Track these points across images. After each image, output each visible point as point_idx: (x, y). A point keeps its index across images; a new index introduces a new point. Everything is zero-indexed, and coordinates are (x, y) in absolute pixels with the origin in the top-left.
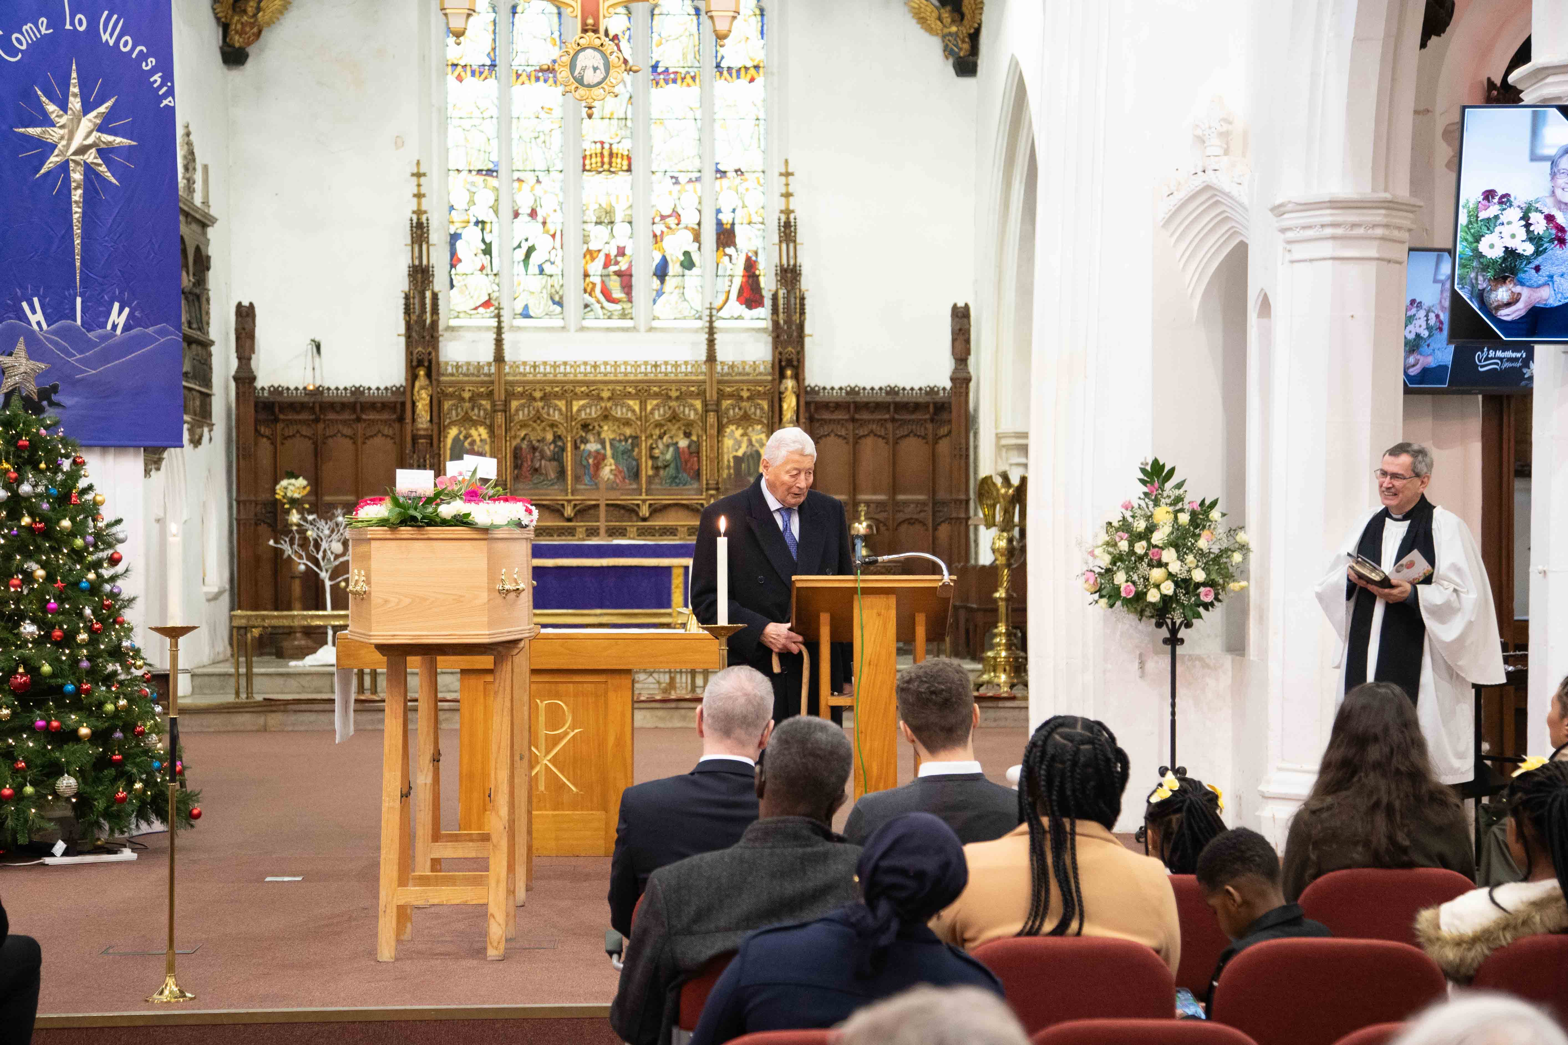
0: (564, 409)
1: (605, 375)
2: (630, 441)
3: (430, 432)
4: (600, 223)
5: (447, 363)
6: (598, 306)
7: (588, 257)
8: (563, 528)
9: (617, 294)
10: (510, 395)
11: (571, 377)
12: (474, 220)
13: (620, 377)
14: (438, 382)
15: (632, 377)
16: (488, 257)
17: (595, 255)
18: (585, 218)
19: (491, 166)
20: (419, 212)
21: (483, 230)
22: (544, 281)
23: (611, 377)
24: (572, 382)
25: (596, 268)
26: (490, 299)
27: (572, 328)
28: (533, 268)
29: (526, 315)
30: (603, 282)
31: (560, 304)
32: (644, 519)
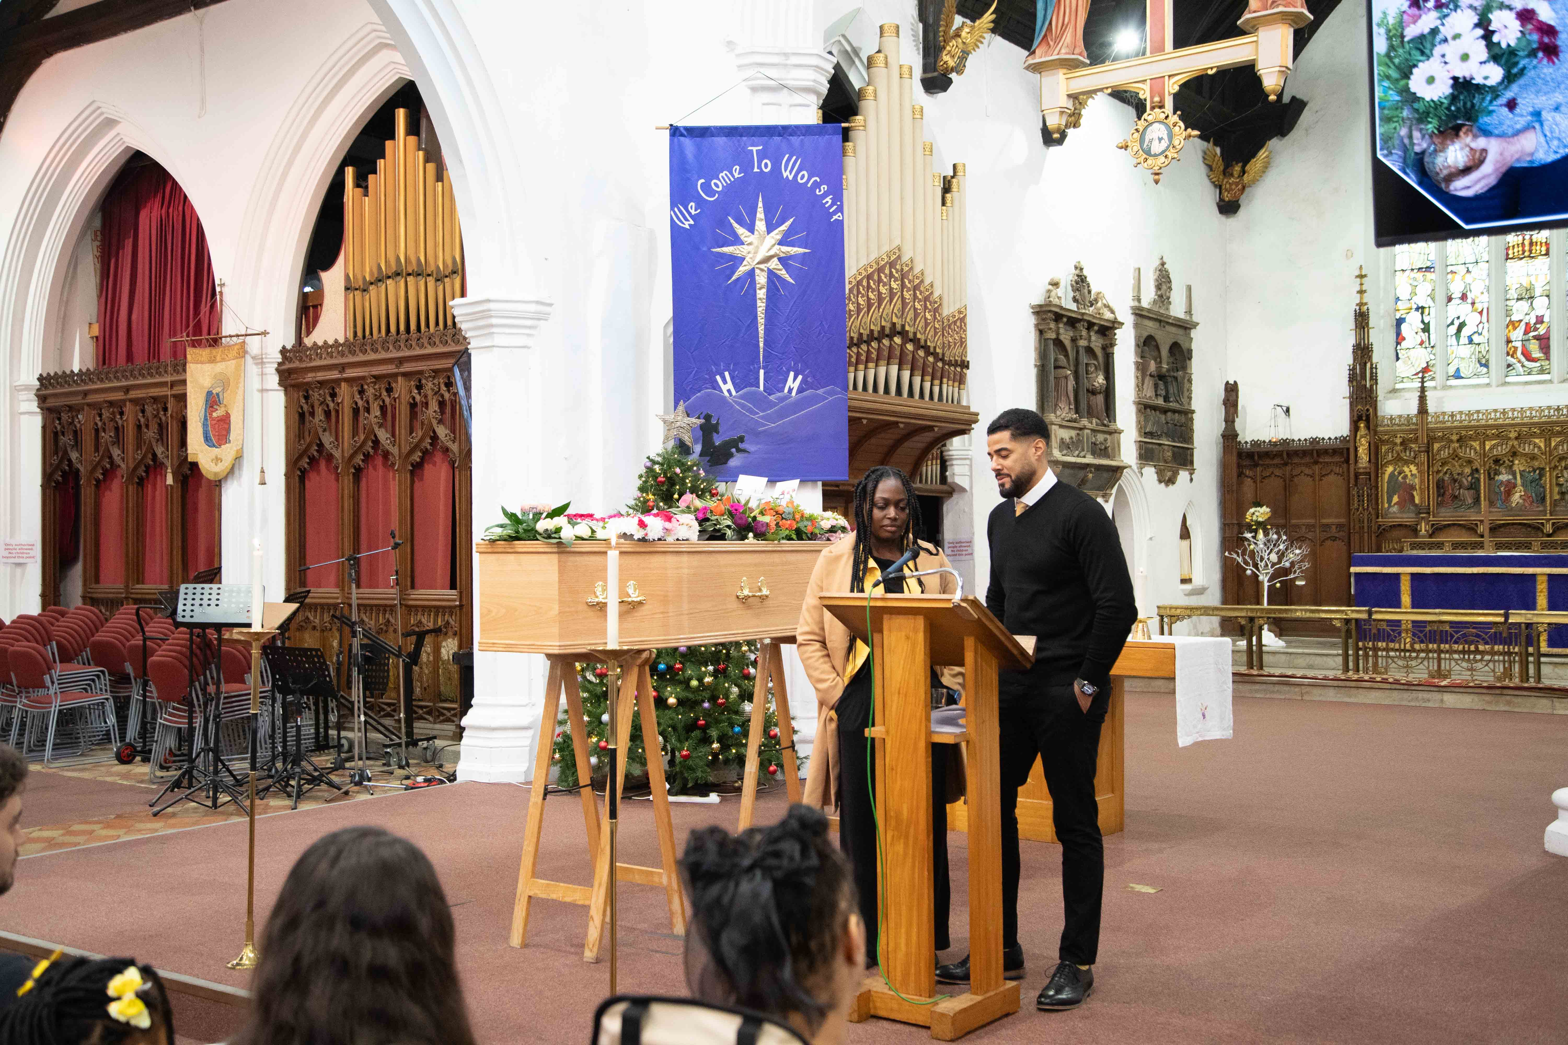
0: (1478, 448)
1: (1513, 419)
2: (1537, 472)
3: (1368, 470)
4: (1521, 299)
5: (1384, 417)
6: (1519, 365)
7: (1510, 327)
8: (1476, 542)
9: (1537, 354)
10: (1431, 440)
11: (1483, 422)
12: (1415, 306)
13: (1526, 420)
14: (1376, 433)
15: (1536, 420)
16: (1427, 334)
17: (1517, 325)
18: (1508, 297)
19: (1429, 264)
20: (1361, 304)
21: (1422, 313)
22: (1472, 349)
23: (1518, 421)
24: (1484, 426)
25: (1517, 335)
26: (1428, 366)
27: (1494, 383)
28: (1464, 340)
29: (1457, 376)
30: (1523, 346)
31: (1486, 365)
32: (1549, 535)
